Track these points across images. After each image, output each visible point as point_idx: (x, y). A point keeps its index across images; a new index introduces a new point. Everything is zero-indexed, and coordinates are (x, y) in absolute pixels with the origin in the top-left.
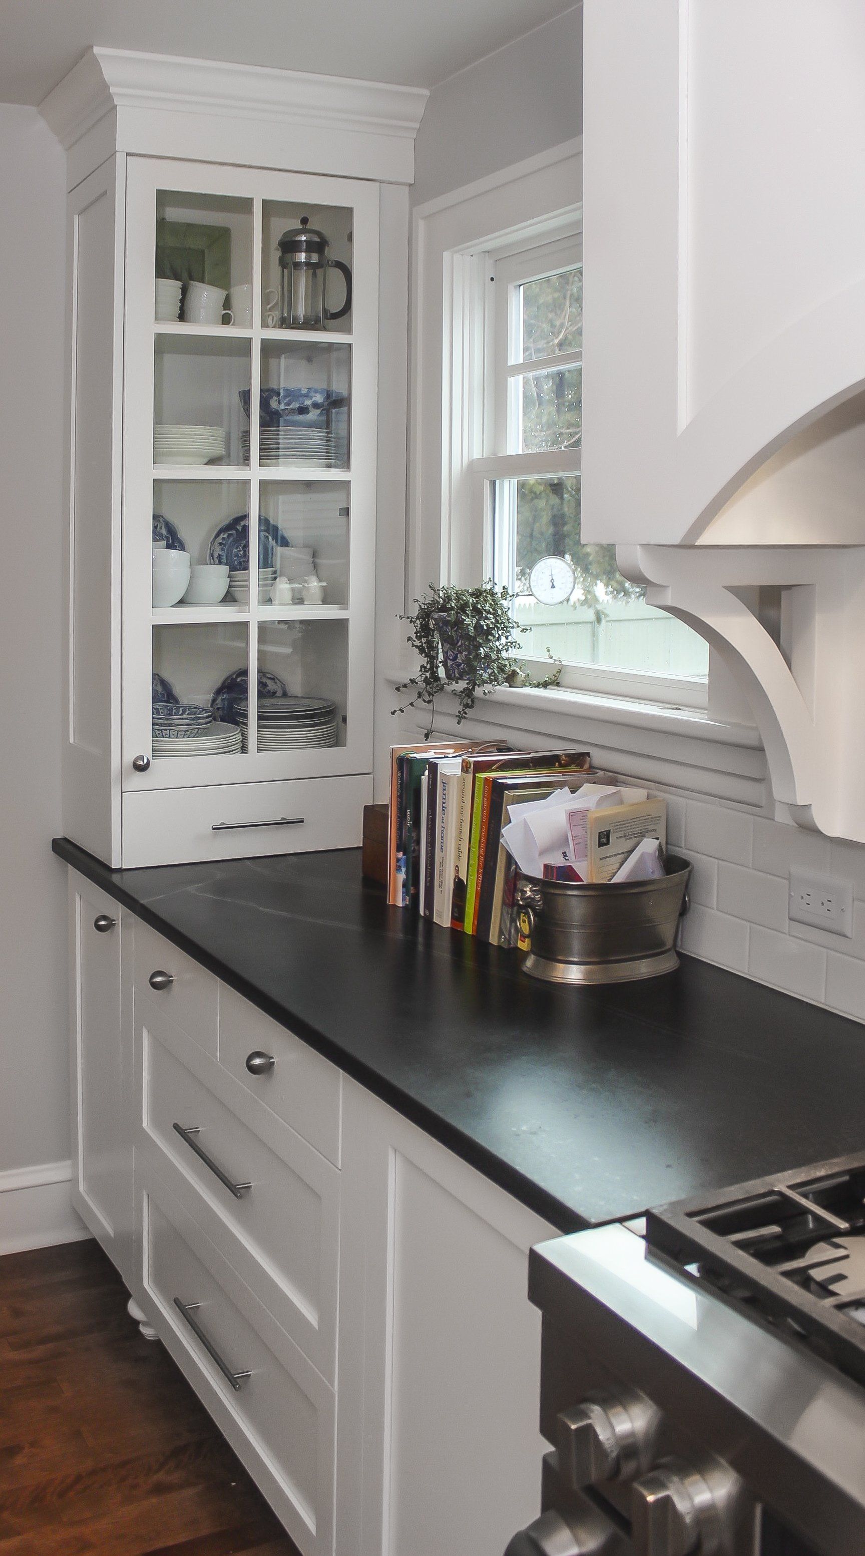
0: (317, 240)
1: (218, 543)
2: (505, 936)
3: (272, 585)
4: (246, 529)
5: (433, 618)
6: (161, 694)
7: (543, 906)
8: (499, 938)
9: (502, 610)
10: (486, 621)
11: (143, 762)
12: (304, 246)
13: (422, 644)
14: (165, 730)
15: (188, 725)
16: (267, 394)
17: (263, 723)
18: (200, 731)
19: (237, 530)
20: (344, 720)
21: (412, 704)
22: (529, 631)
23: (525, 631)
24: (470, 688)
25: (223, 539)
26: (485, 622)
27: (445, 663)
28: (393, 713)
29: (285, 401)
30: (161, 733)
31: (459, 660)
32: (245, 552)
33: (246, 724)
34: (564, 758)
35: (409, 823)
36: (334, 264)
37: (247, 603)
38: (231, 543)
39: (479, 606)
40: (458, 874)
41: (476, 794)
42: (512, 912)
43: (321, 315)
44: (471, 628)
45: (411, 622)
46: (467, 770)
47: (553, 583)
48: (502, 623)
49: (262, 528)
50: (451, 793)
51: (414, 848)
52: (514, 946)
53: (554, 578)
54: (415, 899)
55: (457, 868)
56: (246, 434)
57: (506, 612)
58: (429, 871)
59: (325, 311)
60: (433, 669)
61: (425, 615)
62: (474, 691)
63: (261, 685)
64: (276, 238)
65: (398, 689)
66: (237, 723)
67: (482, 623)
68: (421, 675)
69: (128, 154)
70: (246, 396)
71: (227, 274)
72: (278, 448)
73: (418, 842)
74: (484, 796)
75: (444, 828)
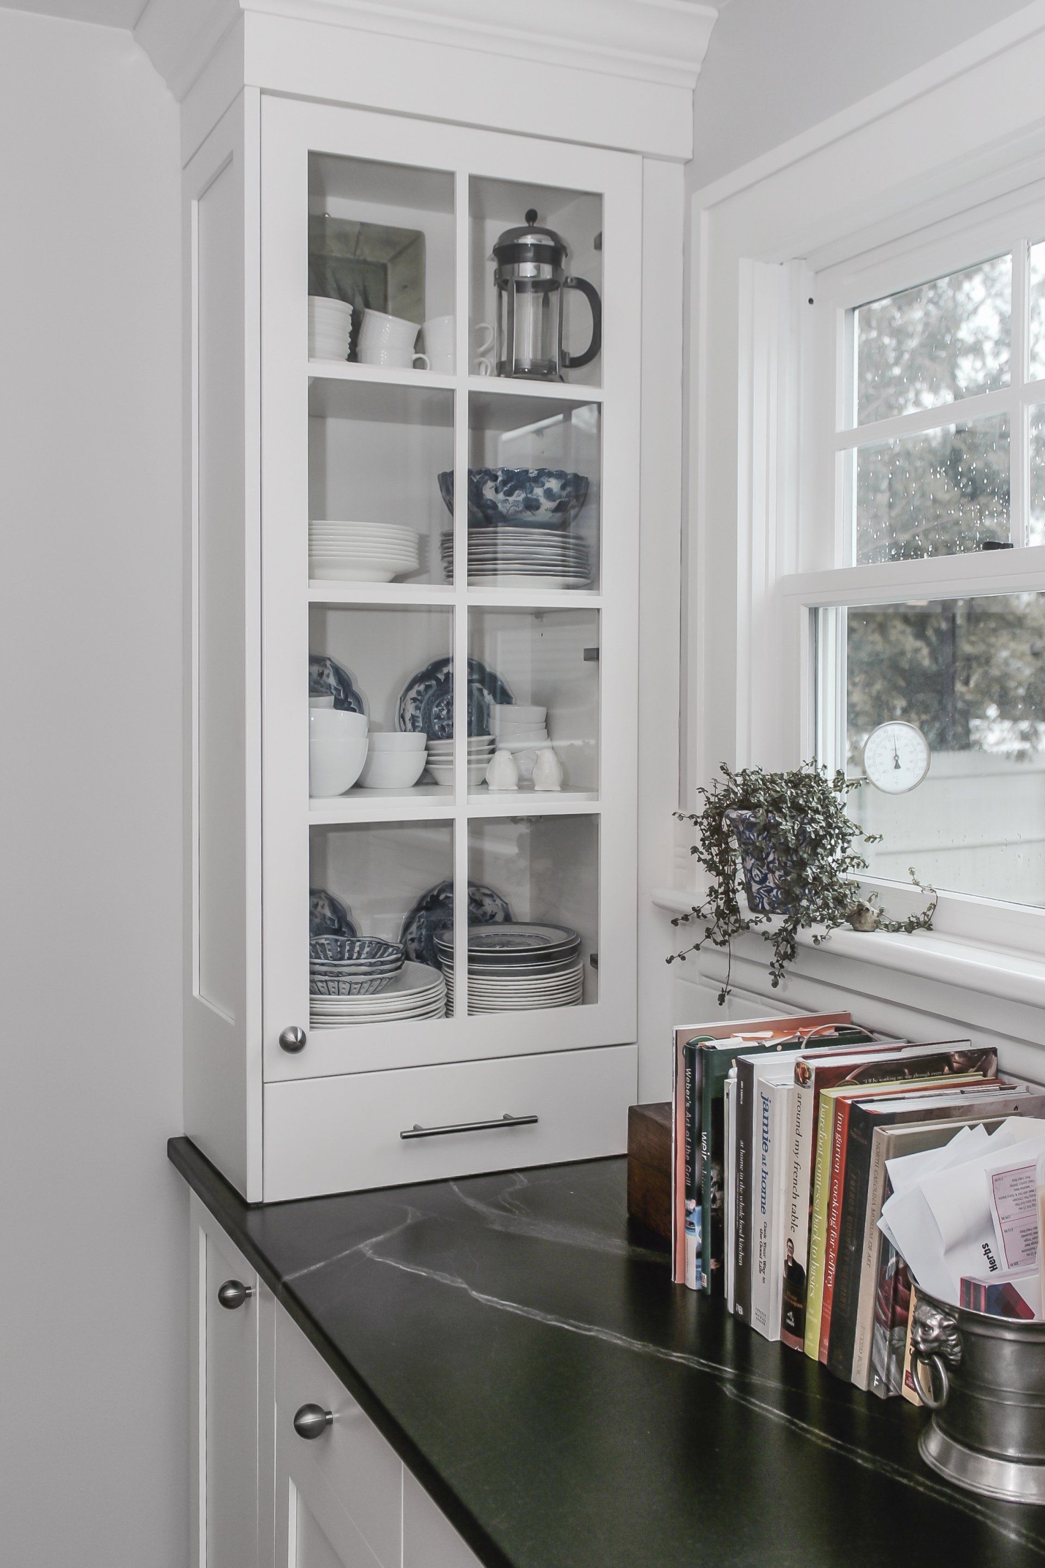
0: (552, 243)
1: (411, 699)
2: (879, 1376)
3: (489, 761)
4: (449, 677)
5: (728, 817)
6: (330, 919)
7: (962, 1357)
8: (870, 1380)
9: (836, 807)
10: (813, 824)
11: (296, 1038)
12: (530, 255)
13: (713, 857)
14: (332, 981)
15: (365, 974)
16: (478, 476)
17: (476, 967)
18: (384, 982)
19: (438, 680)
20: (594, 961)
21: (697, 947)
22: (878, 840)
23: (872, 839)
24: (789, 928)
25: (419, 693)
26: (812, 827)
27: (747, 887)
28: (669, 961)
29: (506, 489)
30: (325, 987)
31: (769, 882)
32: (449, 712)
33: (452, 968)
34: (957, 1058)
35: (705, 1152)
36: (574, 283)
37: (451, 789)
38: (429, 698)
39: (801, 802)
40: (792, 1253)
41: (820, 1125)
42: (892, 1335)
43: (556, 359)
44: (791, 837)
45: (696, 823)
46: (804, 1082)
47: (897, 761)
48: (839, 828)
49: (475, 677)
50: (777, 1119)
51: (714, 1196)
52: (897, 1394)
53: (898, 754)
54: (718, 1278)
55: (789, 1244)
56: (448, 539)
57: (841, 809)
58: (743, 1243)
59: (563, 354)
60: (729, 893)
61: (717, 811)
62: (795, 933)
63: (473, 905)
64: (492, 238)
65: (675, 922)
66: (439, 966)
67: (809, 829)
68: (709, 903)
69: (263, 91)
70: (447, 481)
71: (420, 301)
72: (496, 559)
73: (721, 1185)
74: (835, 1131)
75: (767, 1173)
